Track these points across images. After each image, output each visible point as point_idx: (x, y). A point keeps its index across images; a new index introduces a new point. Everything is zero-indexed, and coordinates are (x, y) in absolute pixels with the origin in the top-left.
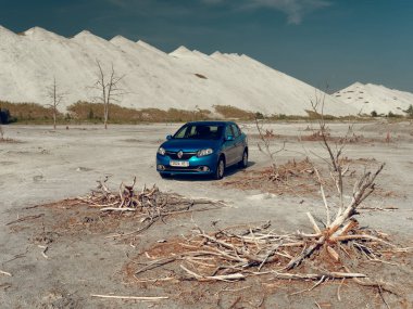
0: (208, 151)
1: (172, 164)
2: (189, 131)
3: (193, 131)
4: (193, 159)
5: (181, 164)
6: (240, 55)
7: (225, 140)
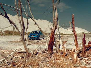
0: (37, 35)
1: (31, 37)
2: (34, 32)
3: (35, 32)
4: (35, 36)
5: (33, 37)
6: (45, 20)
7: (40, 34)
